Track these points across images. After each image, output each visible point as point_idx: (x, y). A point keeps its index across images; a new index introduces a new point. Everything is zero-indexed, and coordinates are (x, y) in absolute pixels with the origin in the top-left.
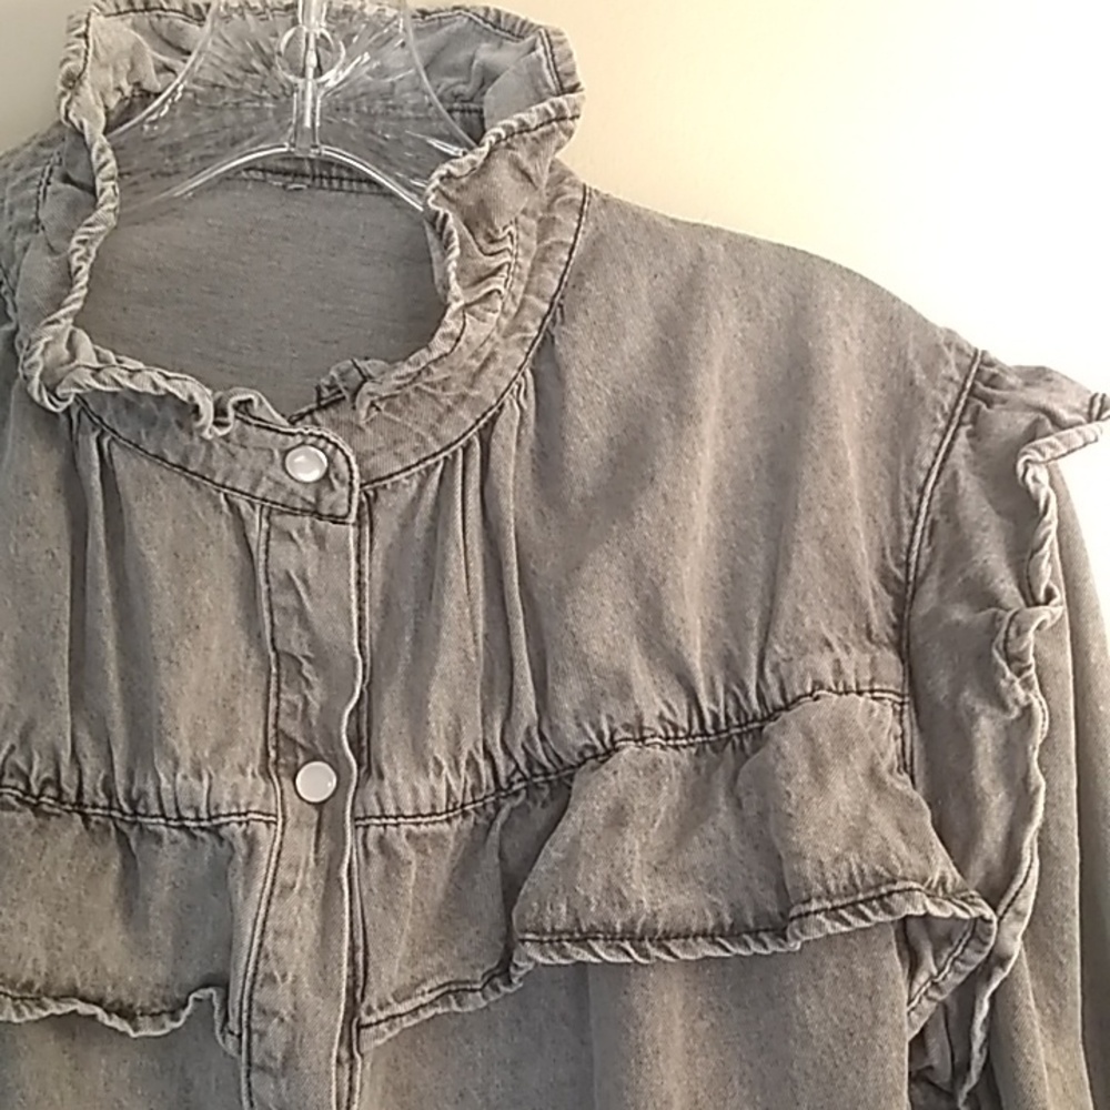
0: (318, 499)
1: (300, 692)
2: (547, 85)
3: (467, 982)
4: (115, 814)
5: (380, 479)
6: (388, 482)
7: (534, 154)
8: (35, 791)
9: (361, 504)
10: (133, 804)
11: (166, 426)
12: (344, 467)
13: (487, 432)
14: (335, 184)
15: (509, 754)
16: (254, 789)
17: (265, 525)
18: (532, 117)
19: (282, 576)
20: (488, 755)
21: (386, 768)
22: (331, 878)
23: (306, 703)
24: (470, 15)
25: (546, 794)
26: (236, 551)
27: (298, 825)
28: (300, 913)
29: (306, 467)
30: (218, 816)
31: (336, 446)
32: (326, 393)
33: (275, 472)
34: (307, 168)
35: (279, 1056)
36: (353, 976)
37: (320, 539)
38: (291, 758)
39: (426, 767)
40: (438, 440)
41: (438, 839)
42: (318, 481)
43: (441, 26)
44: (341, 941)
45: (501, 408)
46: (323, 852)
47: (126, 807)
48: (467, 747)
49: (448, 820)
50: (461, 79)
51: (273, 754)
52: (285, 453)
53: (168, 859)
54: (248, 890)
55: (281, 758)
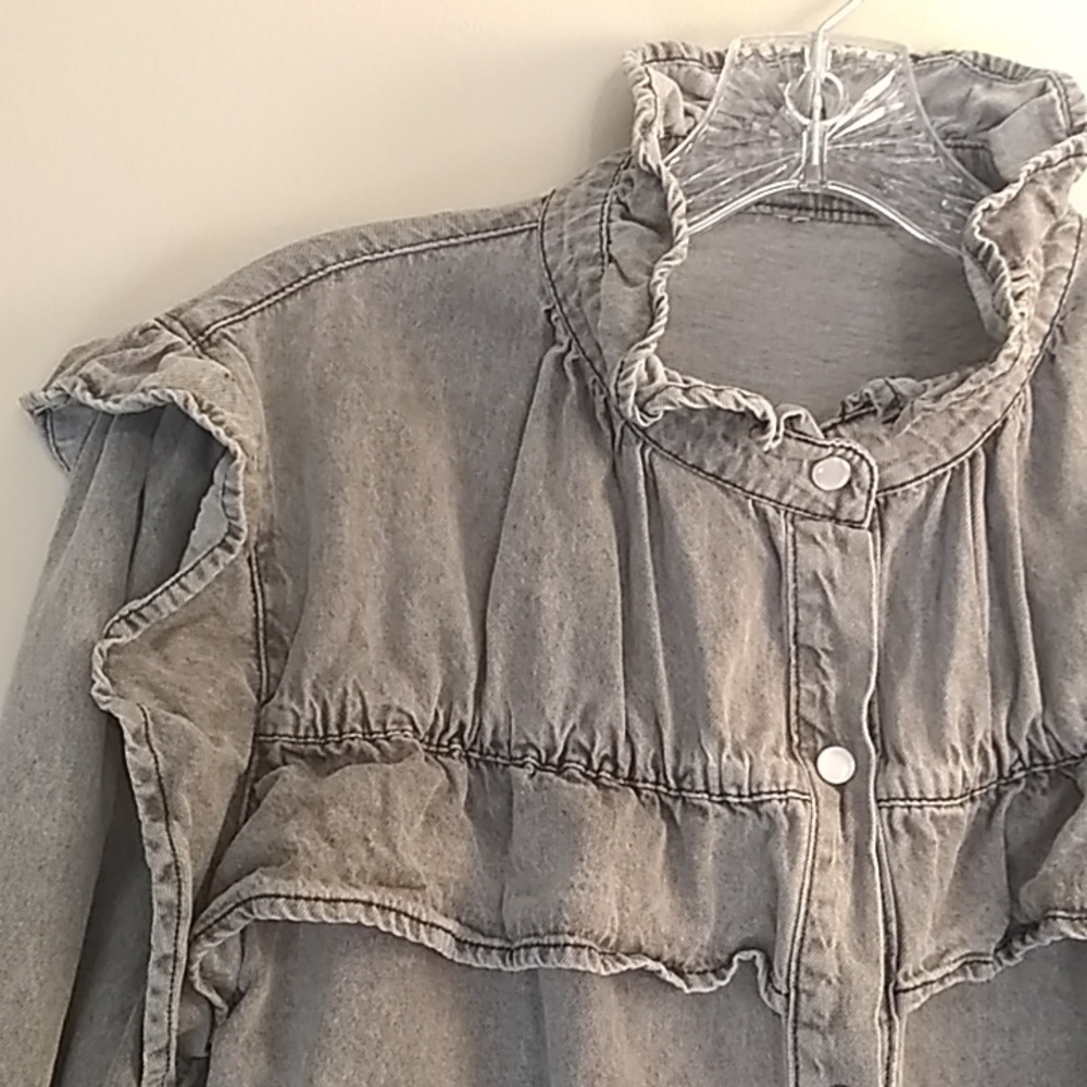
0: (839, 506)
1: (818, 682)
2: (1058, 124)
3: (981, 954)
4: (661, 788)
5: (893, 488)
6: (899, 491)
7: (1056, 188)
8: (596, 767)
9: (874, 511)
10: (678, 780)
11: (712, 438)
12: (867, 477)
13: (993, 441)
14: (836, 216)
15: (1013, 745)
16: (790, 770)
17: (791, 529)
18: (1056, 153)
19: (809, 576)
20: (996, 747)
21: (906, 753)
22: (861, 854)
23: (824, 692)
24: (961, 58)
25: (1045, 783)
26: (765, 553)
27: (828, 803)
28: (837, 884)
29: (831, 474)
30: (759, 793)
31: (862, 457)
32: (851, 409)
33: (803, 481)
34: (811, 202)
35: (827, 1015)
36: (888, 944)
37: (842, 543)
38: (811, 743)
39: (944, 754)
40: (949, 451)
41: (955, 819)
42: (840, 490)
43: (932, 69)
44: (876, 912)
45: (1005, 421)
46: (851, 830)
47: (672, 783)
48: (979, 737)
49: (962, 805)
50: (954, 117)
51: (796, 738)
52: (813, 464)
53: (713, 831)
54: (793, 862)
55: (806, 741)
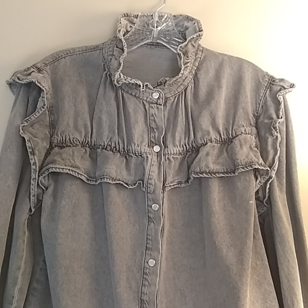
0: (157, 101)
1: (154, 134)
2: (197, 30)
3: (181, 182)
4: (125, 153)
5: (168, 98)
6: (169, 99)
7: (195, 42)
8: (112, 148)
9: (164, 102)
10: (128, 151)
11: (133, 89)
12: (162, 96)
13: (186, 90)
14: (159, 47)
15: (189, 145)
16: (147, 149)
17: (149, 106)
18: (195, 36)
19: (152, 114)
20: (185, 145)
21: (169, 146)
22: (160, 164)
23: (155, 136)
24: (183, 16)
25: (195, 152)
26: (144, 110)
27: (154, 155)
28: (155, 169)
29: (156, 96)
30: (142, 153)
31: (161, 92)
32: (159, 83)
33: (150, 97)
34: (154, 44)
35: (152, 191)
36: (164, 179)
37: (158, 108)
38: (152, 145)
39: (175, 146)
40: (177, 91)
41: (177, 158)
42: (157, 98)
43: (178, 18)
44: (162, 173)
45: (188, 86)
46: (159, 160)
47: (126, 152)
48: (182, 143)
49: (179, 155)
50: (181, 28)
51: (150, 144)
52: (152, 93)
53: (134, 160)
54: (147, 164)
55: (151, 145)
